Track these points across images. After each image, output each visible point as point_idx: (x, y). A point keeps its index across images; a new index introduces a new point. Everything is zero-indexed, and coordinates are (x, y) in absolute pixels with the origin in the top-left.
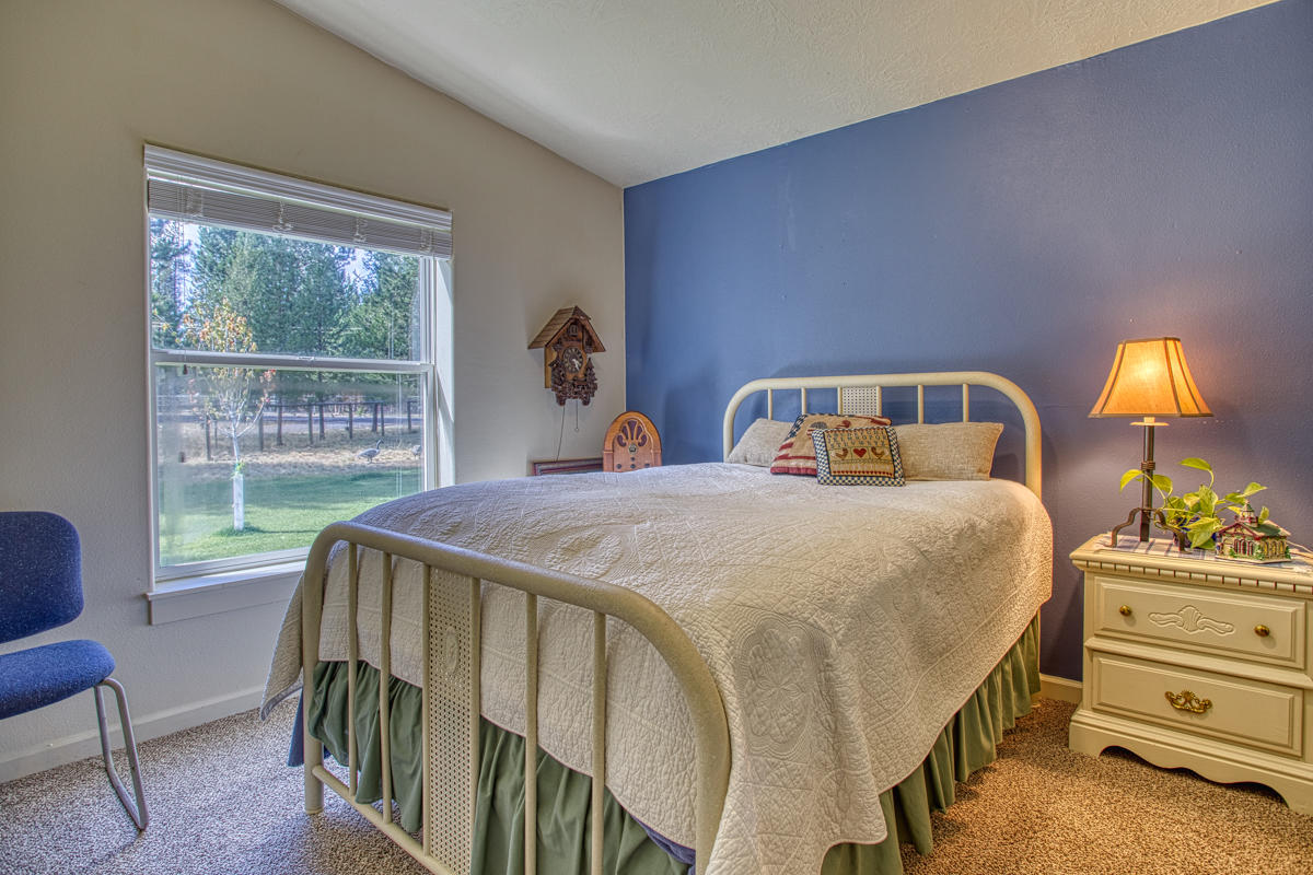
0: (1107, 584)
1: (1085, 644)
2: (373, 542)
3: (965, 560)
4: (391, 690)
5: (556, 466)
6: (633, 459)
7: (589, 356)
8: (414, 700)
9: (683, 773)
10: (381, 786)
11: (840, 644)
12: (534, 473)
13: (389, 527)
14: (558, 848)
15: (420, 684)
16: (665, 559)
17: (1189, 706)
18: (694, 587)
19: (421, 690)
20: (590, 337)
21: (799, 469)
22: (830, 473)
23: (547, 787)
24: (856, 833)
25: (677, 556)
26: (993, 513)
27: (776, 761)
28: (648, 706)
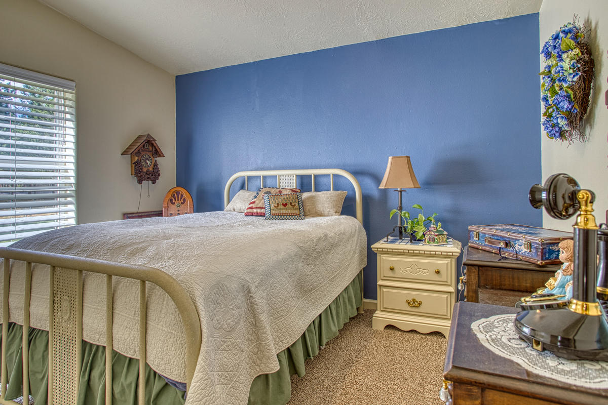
0: (385, 258)
1: (378, 283)
2: (19, 257)
3: (322, 250)
4: (30, 335)
5: (137, 215)
6: (179, 210)
7: (155, 159)
8: (44, 338)
9: (181, 350)
10: (22, 388)
11: (256, 287)
12: (124, 218)
13: (31, 249)
14: (123, 398)
15: (48, 329)
16: (177, 254)
17: (414, 304)
18: (189, 266)
19: (48, 332)
20: (156, 150)
21: (257, 213)
22: (271, 214)
23: (117, 369)
24: (266, 369)
25: (183, 253)
26: (337, 230)
27: (226, 340)
28: (166, 321)
